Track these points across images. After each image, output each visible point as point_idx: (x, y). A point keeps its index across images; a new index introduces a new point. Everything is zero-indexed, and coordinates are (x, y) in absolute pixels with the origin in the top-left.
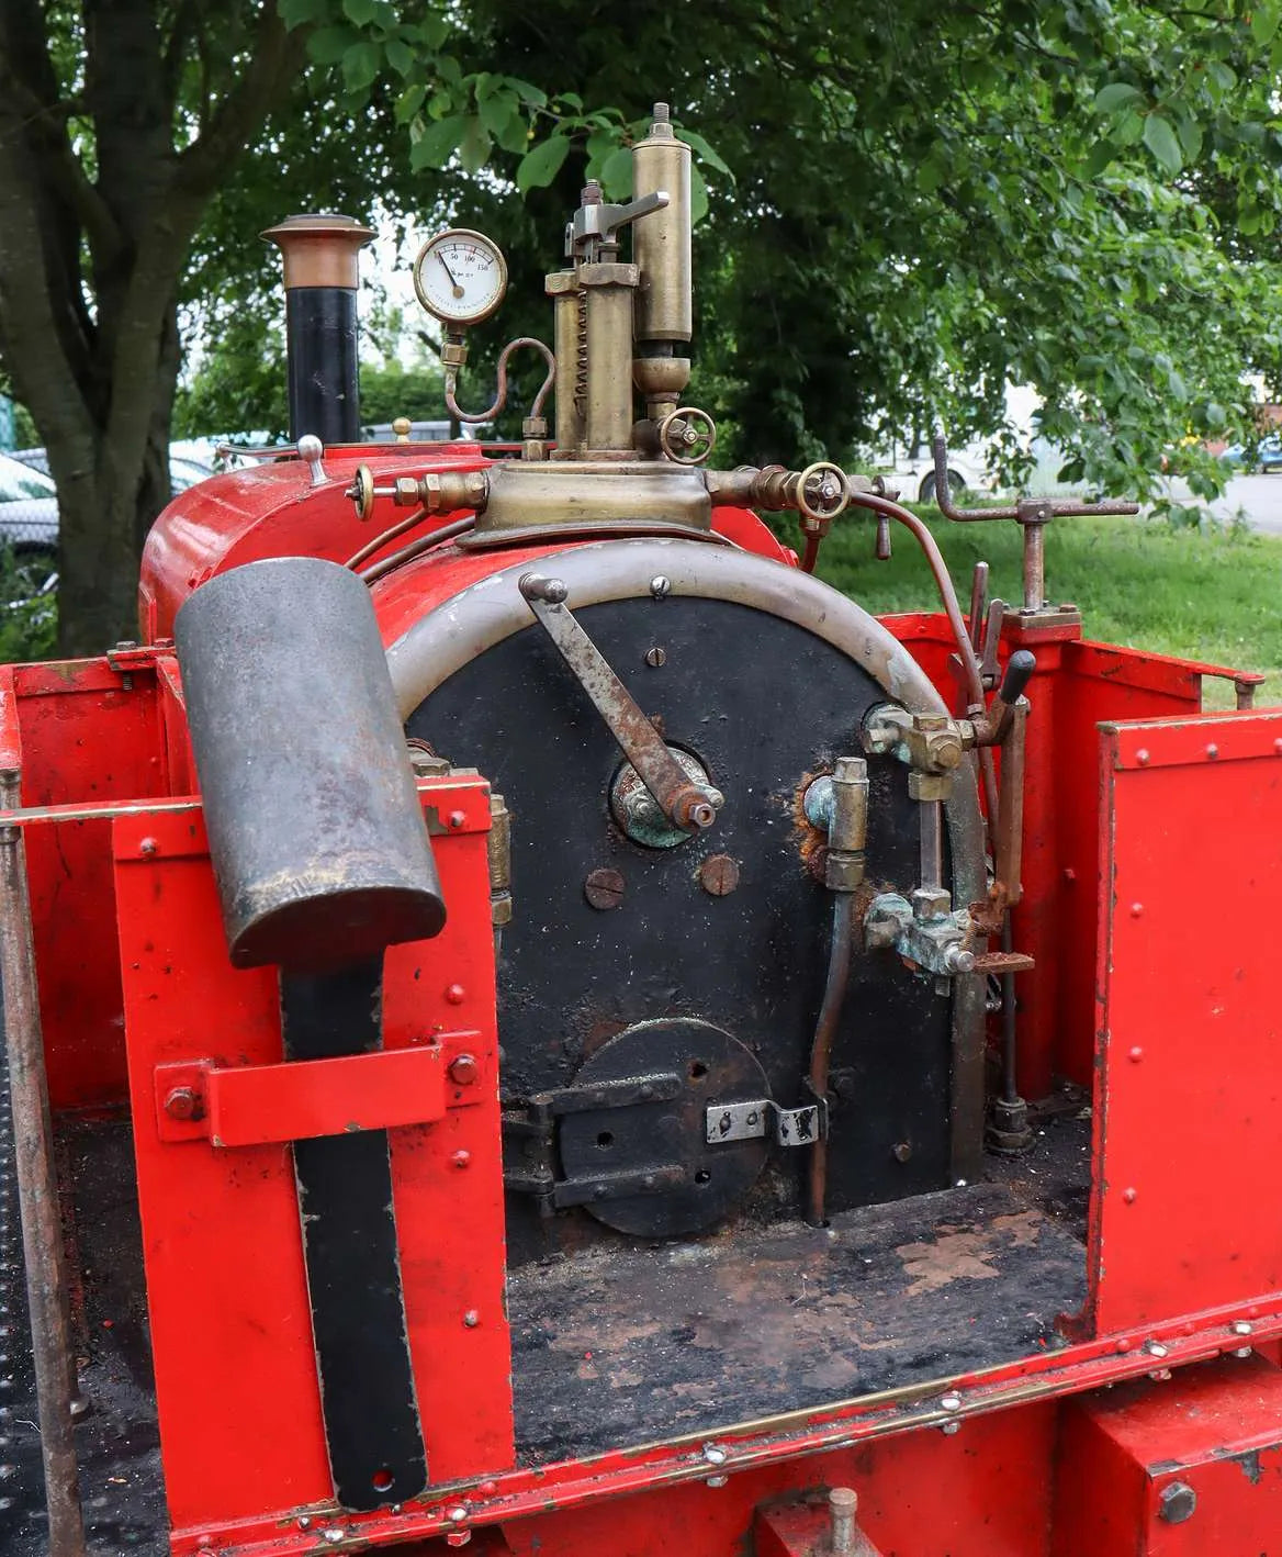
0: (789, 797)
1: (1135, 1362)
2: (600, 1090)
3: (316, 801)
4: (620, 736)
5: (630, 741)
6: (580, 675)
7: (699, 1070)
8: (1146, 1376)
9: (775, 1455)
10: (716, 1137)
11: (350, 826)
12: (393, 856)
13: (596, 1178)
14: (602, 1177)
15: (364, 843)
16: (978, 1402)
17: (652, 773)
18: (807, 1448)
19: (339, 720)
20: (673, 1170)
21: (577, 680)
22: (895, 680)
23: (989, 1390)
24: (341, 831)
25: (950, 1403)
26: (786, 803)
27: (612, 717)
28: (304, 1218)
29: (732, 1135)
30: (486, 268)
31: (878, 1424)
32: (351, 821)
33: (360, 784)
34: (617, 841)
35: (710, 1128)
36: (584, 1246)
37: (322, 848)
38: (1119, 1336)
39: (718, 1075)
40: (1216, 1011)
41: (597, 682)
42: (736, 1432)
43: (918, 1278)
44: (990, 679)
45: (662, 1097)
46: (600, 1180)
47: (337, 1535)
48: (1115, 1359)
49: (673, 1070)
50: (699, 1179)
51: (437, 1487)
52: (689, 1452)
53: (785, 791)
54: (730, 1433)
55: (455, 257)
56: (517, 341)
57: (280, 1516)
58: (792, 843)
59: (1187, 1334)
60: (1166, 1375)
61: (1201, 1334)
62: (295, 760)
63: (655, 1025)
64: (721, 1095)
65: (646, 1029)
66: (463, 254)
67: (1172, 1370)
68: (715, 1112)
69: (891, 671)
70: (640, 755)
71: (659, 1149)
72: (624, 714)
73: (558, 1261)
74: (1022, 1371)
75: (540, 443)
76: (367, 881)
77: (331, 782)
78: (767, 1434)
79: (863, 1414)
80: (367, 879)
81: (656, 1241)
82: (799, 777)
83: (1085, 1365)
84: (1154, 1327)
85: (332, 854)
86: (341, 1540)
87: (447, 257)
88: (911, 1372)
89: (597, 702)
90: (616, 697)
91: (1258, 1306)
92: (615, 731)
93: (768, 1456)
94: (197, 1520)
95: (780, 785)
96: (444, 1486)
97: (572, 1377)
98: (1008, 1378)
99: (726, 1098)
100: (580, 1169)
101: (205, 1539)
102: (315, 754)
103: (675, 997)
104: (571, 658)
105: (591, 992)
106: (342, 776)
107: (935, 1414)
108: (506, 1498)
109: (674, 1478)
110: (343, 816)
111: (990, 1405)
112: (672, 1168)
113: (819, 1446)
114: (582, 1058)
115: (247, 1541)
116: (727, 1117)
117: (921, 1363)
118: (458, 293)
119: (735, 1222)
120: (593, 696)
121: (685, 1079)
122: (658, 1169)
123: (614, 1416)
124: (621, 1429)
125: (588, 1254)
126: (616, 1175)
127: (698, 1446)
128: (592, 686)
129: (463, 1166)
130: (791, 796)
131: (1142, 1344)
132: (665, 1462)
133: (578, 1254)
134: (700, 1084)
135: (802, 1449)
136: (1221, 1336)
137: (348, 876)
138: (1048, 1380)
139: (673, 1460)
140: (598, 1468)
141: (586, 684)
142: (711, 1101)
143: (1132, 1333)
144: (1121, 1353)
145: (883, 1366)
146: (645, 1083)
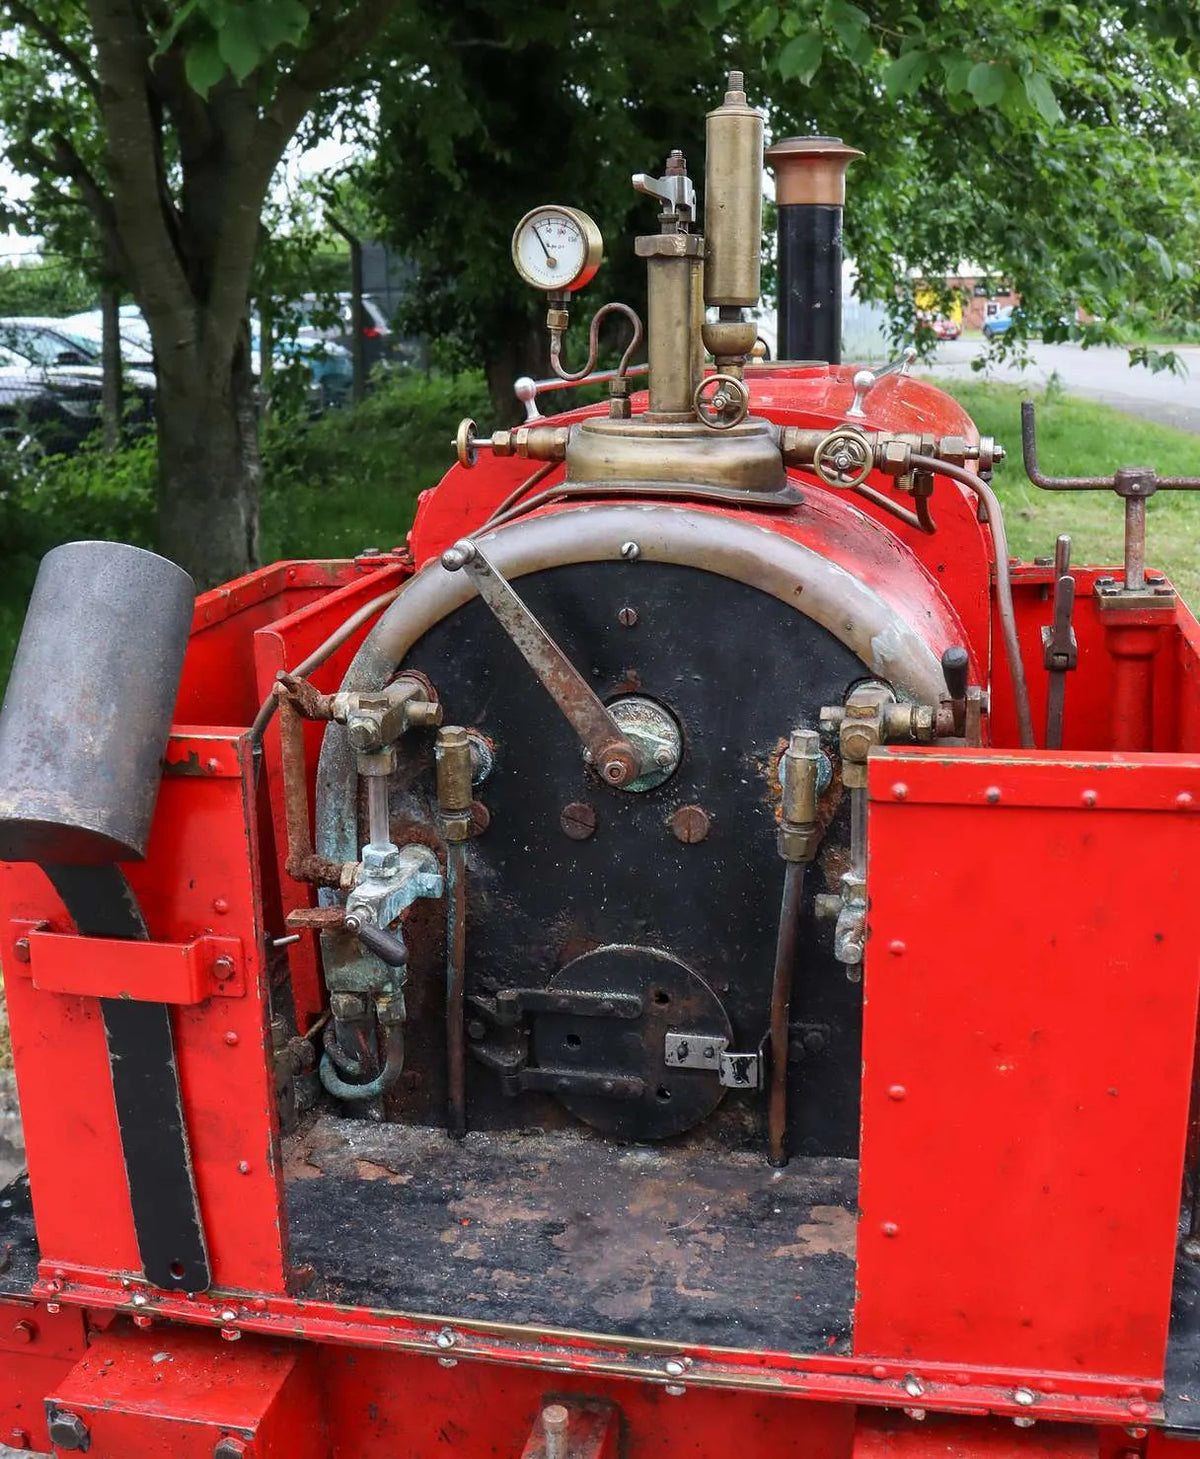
0: (764, 760)
1: (887, 1392)
2: (565, 997)
3: (23, 745)
4: (553, 690)
5: (562, 696)
6: (511, 632)
7: (663, 998)
8: (901, 1410)
9: (494, 1358)
10: (673, 1061)
11: (36, 768)
12: (62, 796)
13: (562, 1072)
14: (569, 1072)
15: (40, 784)
16: (704, 1375)
17: (584, 726)
18: (524, 1361)
19: (68, 680)
20: (633, 1081)
21: (509, 638)
22: (878, 658)
23: (724, 1368)
24: (29, 771)
25: (674, 1368)
26: (760, 766)
27: (543, 672)
28: (111, 1056)
29: (689, 1063)
30: (574, 240)
31: (602, 1363)
32: (39, 764)
33: (61, 735)
34: (592, 780)
35: (668, 1052)
36: (561, 1129)
37: (11, 783)
38: (875, 1361)
39: (679, 1007)
40: (1003, 1068)
41: (526, 639)
42: (475, 1327)
43: (802, 1240)
44: (1065, 658)
45: (622, 1015)
46: (565, 1074)
47: (140, 1300)
48: (868, 1382)
49: (637, 992)
50: (661, 1093)
51: (224, 1290)
52: (429, 1330)
53: (758, 753)
54: (466, 1325)
55: (549, 231)
56: (606, 307)
57: (111, 1273)
58: (766, 804)
59: (961, 1384)
60: (918, 1414)
61: (976, 1389)
62: (25, 709)
63: (622, 950)
64: (683, 1025)
65: (612, 952)
66: (555, 228)
67: (929, 1413)
68: (674, 1039)
69: (874, 647)
70: (572, 709)
71: (622, 1060)
72: (555, 671)
73: (537, 1134)
74: (762, 1362)
75: (621, 401)
76: (30, 815)
77: (38, 731)
78: (500, 1338)
79: (593, 1349)
80: (33, 812)
81: (626, 1139)
82: (776, 742)
83: (833, 1377)
84: (920, 1364)
85: (15, 789)
86: (141, 1305)
87: (542, 231)
88: (688, 1328)
89: (528, 657)
90: (549, 654)
91: (1055, 1381)
92: (547, 685)
93: (489, 1356)
94: (57, 1258)
95: (755, 748)
96: (228, 1290)
97: (436, 1235)
98: (746, 1364)
99: (686, 1026)
100: (551, 1061)
101: (59, 1272)
102: (37, 706)
103: (646, 928)
104: (502, 617)
105: (567, 909)
106: (49, 725)
107: (655, 1372)
108: (273, 1316)
109: (405, 1346)
110: (34, 759)
111: (713, 1382)
112: (632, 1079)
113: (537, 1363)
114: (558, 966)
115: (88, 1283)
116: (685, 1045)
117: (709, 1321)
118: (552, 264)
119: (703, 1140)
120: (525, 653)
121: (647, 1002)
122: (620, 1077)
123: (428, 1280)
124: (420, 1292)
125: (564, 1134)
126: (583, 1074)
127: (438, 1327)
128: (523, 643)
129: (233, 1044)
130: (767, 759)
131: (903, 1376)
132: (407, 1331)
133: (556, 1133)
134: (662, 1011)
135: (520, 1360)
136: (997, 1398)
137: (16, 809)
138: (784, 1380)
139: (415, 1332)
140: (348, 1318)
141: (516, 640)
142: (671, 1028)
143: (894, 1363)
144: (878, 1378)
145: (674, 1311)
146: (607, 1000)
